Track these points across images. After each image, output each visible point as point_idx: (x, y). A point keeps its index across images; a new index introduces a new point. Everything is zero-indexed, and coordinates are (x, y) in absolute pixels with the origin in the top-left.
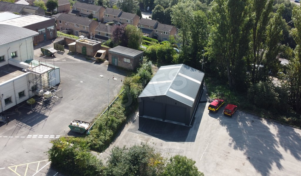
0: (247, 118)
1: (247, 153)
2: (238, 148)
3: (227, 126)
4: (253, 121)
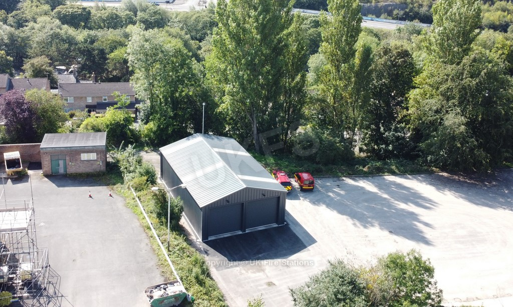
0: (328, 184)
1: (382, 227)
2: (367, 225)
3: (323, 204)
4: (338, 186)
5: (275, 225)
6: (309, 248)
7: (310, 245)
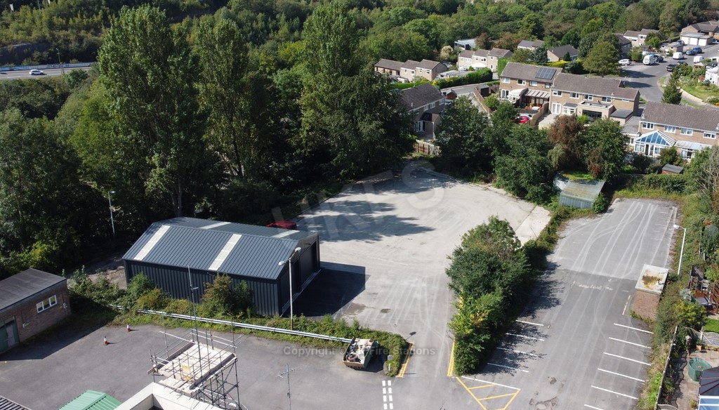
5: (315, 274)
6: (366, 274)
7: (364, 272)
